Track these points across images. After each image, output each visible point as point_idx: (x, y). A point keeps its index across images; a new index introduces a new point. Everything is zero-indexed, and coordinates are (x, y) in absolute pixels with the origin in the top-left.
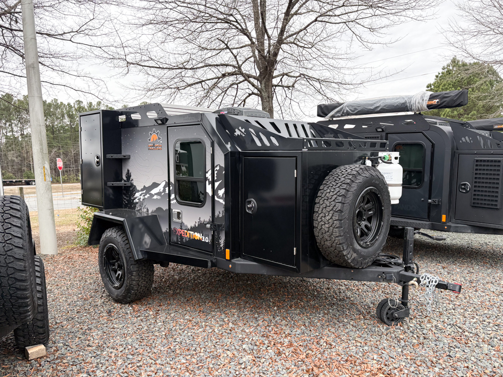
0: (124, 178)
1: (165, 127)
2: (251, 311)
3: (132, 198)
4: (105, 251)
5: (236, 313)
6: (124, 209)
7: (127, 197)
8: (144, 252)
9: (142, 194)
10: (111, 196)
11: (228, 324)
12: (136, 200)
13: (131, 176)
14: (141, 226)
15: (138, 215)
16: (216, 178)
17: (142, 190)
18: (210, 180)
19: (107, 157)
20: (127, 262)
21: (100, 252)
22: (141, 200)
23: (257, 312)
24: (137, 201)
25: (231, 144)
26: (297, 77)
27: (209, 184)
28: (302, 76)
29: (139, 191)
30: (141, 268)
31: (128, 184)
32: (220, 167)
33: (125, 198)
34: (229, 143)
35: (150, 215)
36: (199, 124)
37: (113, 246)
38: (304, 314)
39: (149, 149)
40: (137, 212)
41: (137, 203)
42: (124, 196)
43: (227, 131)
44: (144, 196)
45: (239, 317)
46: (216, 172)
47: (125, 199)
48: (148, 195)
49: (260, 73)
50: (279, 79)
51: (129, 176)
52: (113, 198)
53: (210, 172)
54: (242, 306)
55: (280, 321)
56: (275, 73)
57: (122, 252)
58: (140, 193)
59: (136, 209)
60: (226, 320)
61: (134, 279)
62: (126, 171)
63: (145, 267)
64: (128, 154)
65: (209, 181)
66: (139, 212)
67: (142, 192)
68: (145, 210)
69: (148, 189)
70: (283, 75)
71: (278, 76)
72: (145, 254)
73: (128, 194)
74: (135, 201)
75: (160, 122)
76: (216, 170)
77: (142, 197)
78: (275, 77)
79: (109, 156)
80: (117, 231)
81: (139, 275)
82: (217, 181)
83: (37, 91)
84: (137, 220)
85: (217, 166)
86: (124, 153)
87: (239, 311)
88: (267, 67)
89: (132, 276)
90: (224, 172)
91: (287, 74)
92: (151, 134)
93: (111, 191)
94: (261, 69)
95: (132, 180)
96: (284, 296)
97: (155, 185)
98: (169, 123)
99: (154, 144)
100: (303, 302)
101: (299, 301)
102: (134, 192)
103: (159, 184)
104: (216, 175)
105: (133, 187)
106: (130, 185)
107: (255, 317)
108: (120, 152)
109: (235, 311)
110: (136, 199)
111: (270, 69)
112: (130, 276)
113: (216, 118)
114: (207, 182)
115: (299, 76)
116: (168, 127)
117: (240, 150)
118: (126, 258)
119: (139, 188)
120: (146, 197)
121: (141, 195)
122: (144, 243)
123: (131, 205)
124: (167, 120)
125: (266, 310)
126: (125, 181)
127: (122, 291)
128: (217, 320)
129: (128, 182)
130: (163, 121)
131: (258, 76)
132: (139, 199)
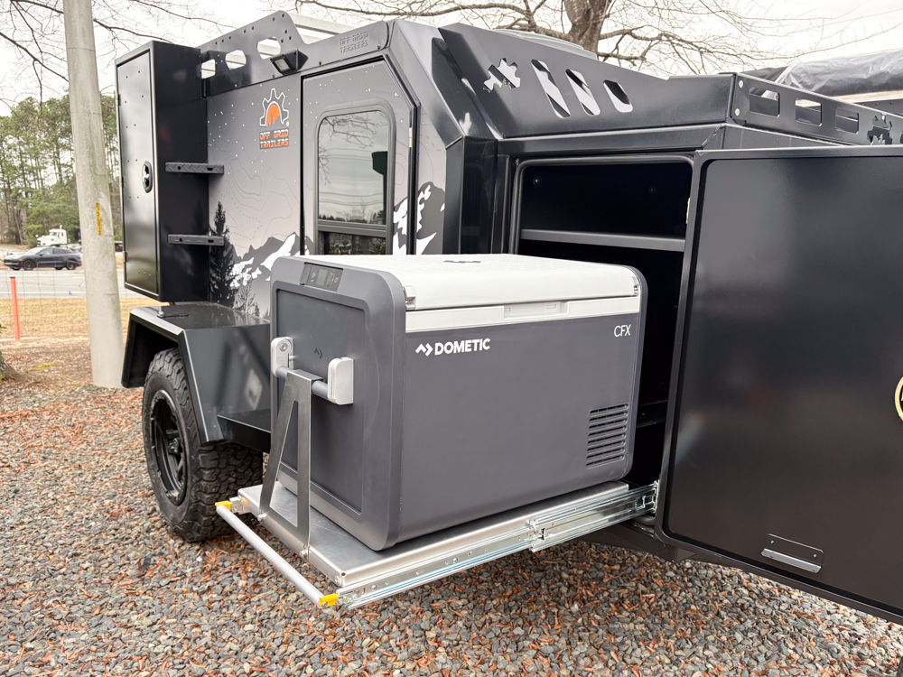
0: (213, 226)
1: (296, 78)
2: (508, 609)
3: (227, 278)
4: (153, 406)
5: (464, 613)
6: (211, 304)
7: (217, 273)
8: (227, 425)
9: (247, 266)
10: (189, 271)
11: (435, 653)
12: (234, 284)
13: (224, 221)
14: (243, 348)
15: (239, 322)
16: (419, 227)
17: (247, 257)
18: (404, 232)
19: (167, 170)
20: (191, 444)
21: (145, 408)
22: (245, 284)
23: (521, 615)
24: (237, 285)
25: (472, 118)
26: (652, 40)
27: (400, 246)
28: (663, 38)
29: (239, 260)
30: (223, 462)
31: (218, 241)
32: (433, 189)
33: (214, 275)
34: (467, 116)
35: (261, 323)
36: (380, 59)
37: (166, 398)
38: (657, 639)
39: (262, 147)
40: (236, 315)
41: (236, 290)
42: (211, 271)
43: (465, 81)
44: (250, 273)
45: (469, 628)
46: (420, 207)
47: (214, 279)
48: (258, 272)
49: (574, 25)
50: (612, 41)
51: (220, 222)
52: (192, 274)
53: (404, 208)
54: (483, 587)
55: (587, 660)
56: (607, 27)
57: (181, 415)
58: (243, 264)
59: (235, 306)
60: (431, 634)
61: (206, 488)
62: (217, 207)
63: (236, 458)
64: (220, 163)
65: (401, 236)
66: (240, 314)
67: (247, 263)
68: (252, 310)
69: (258, 255)
70: (624, 33)
71: (611, 35)
72: (229, 429)
73: (220, 267)
74: (232, 285)
75: (284, 66)
76: (423, 200)
77: (246, 277)
78: (606, 37)
79: (172, 166)
80: (174, 359)
81: (218, 478)
82: (422, 235)
83: (84, 36)
84: (237, 334)
85: (423, 189)
86: (211, 163)
87: (470, 605)
88: (588, 11)
89: (201, 479)
90: (443, 208)
91: (630, 33)
92: (266, 104)
93: (187, 258)
94: (575, 17)
95: (227, 231)
96: (601, 565)
97: (273, 245)
98: (307, 67)
99: (272, 132)
100: (653, 590)
101: (642, 587)
102: (231, 263)
103: (281, 243)
104: (419, 217)
105: (229, 248)
106: (221, 243)
107: (514, 636)
108: (204, 159)
109: (460, 603)
110: (235, 281)
111: (596, 17)
112: (196, 479)
113: (434, 41)
114: (396, 238)
115: (659, 38)
116: (303, 78)
117: (498, 137)
118: (188, 431)
119: (240, 251)
120: (255, 275)
121: (243, 271)
122: (247, 393)
123: (224, 294)
124: (303, 59)
125: (547, 613)
126: (214, 234)
127: (183, 511)
128: (409, 632)
129: (220, 235)
130: (293, 63)
131: (567, 32)
132: (240, 281)
